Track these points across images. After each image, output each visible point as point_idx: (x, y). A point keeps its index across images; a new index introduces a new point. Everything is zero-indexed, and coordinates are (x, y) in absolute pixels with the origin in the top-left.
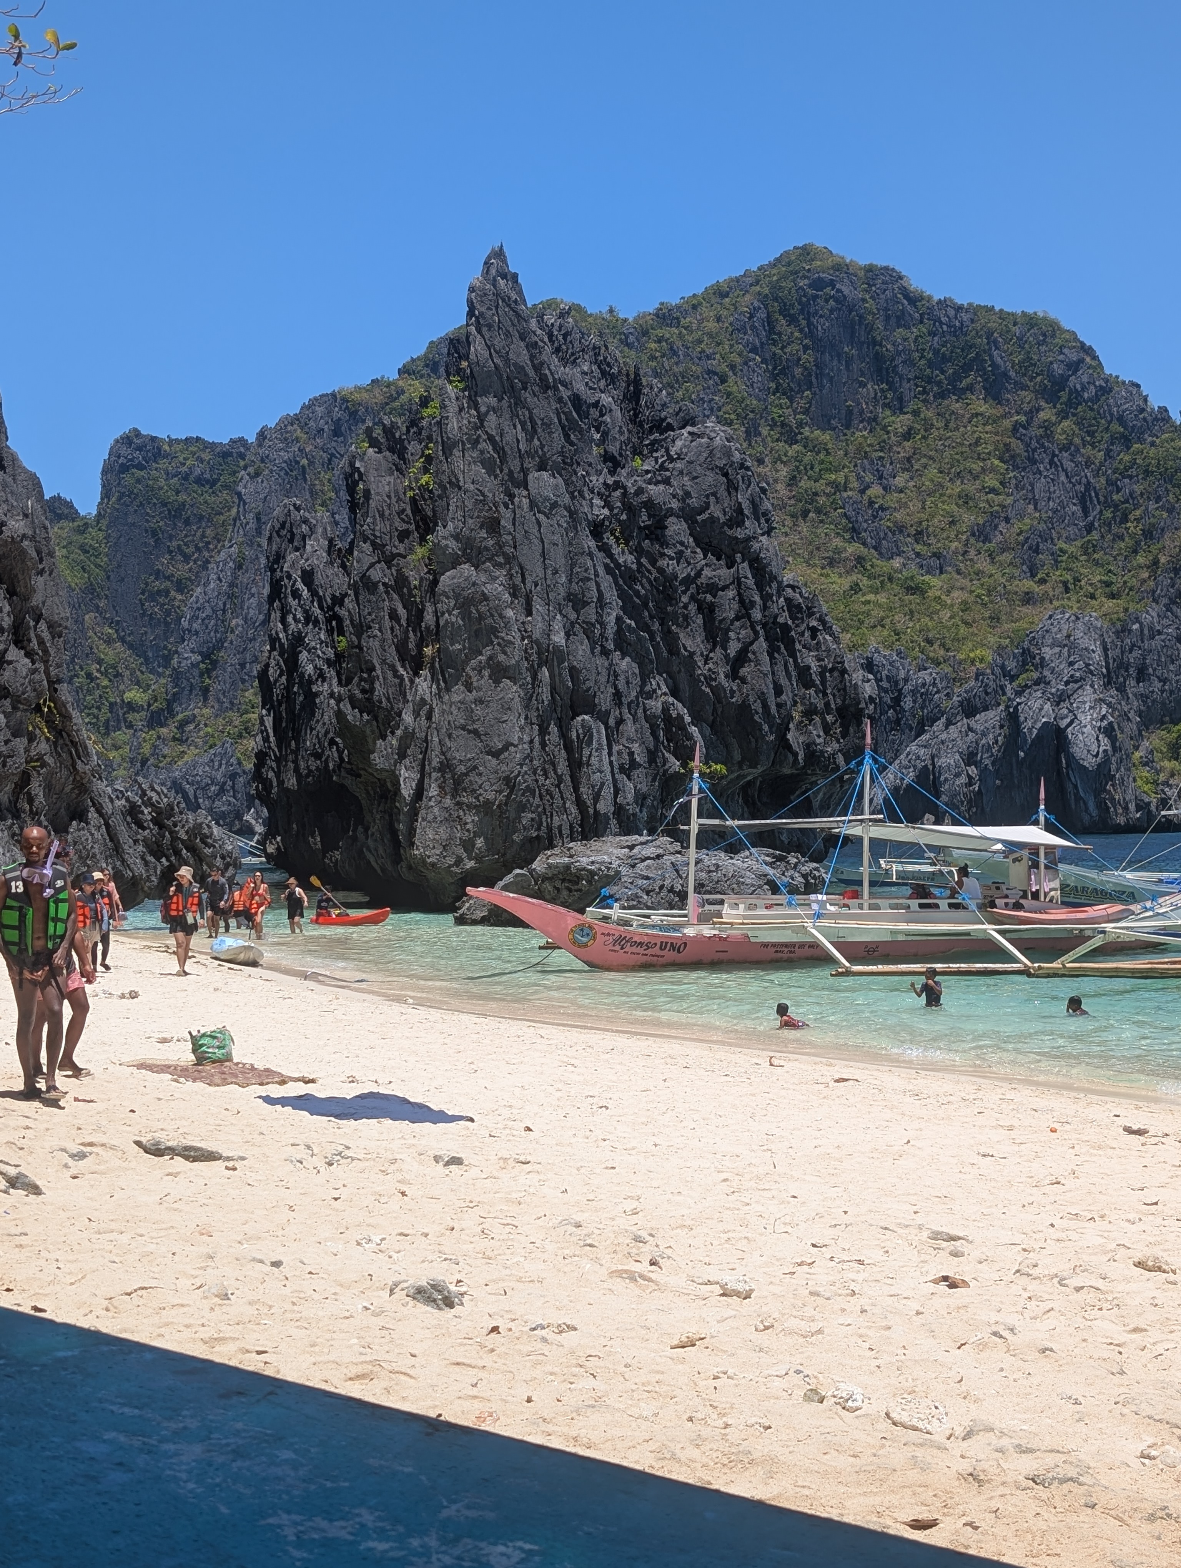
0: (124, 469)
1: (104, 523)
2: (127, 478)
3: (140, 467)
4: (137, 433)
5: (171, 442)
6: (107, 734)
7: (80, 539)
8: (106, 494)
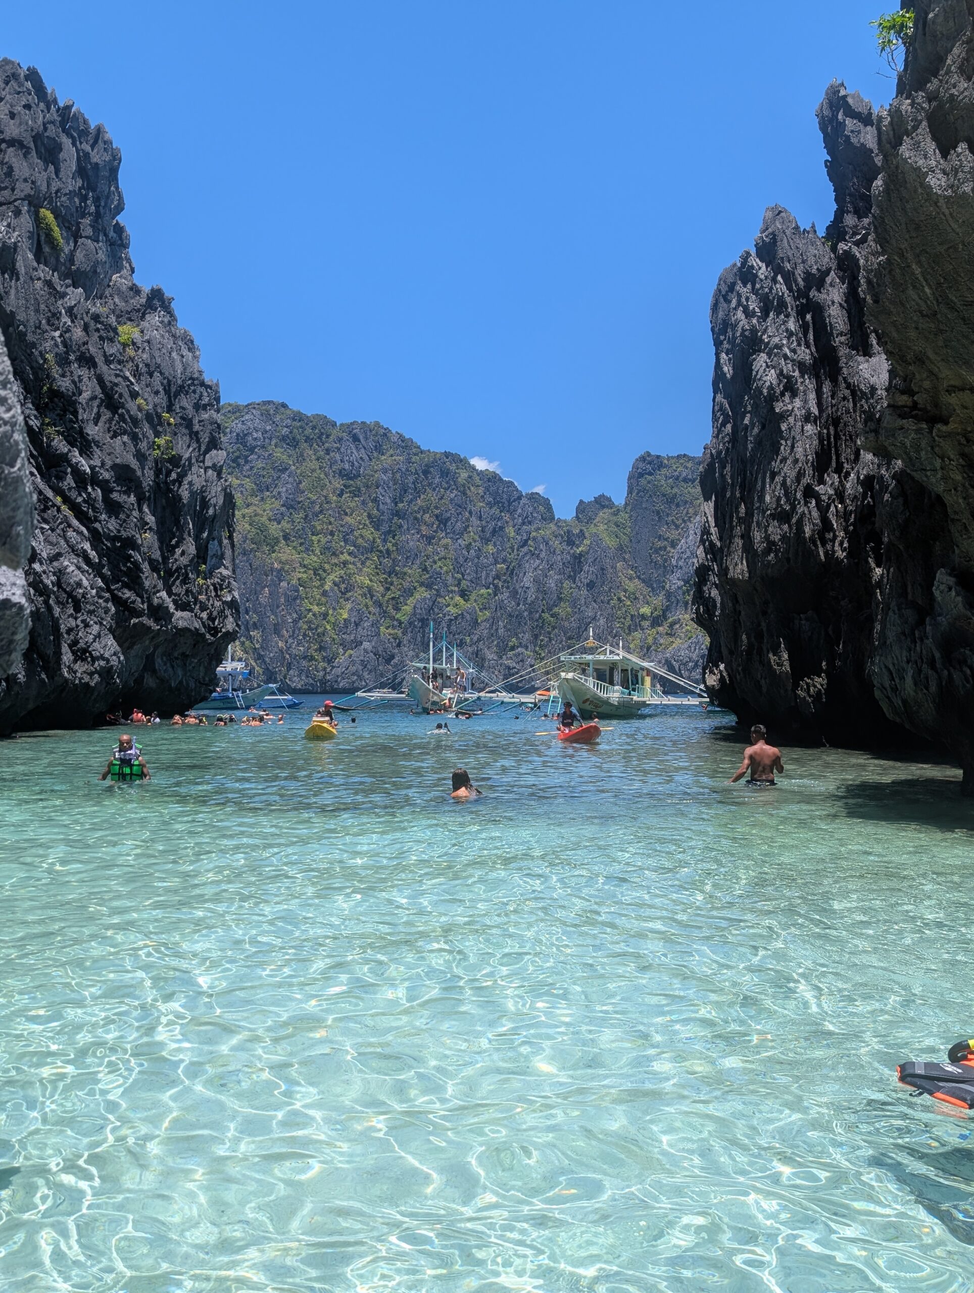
0: (641, 475)
1: (629, 508)
2: (643, 481)
3: (650, 474)
4: (649, 454)
5: (669, 458)
6: (629, 634)
7: (615, 518)
8: (630, 492)
